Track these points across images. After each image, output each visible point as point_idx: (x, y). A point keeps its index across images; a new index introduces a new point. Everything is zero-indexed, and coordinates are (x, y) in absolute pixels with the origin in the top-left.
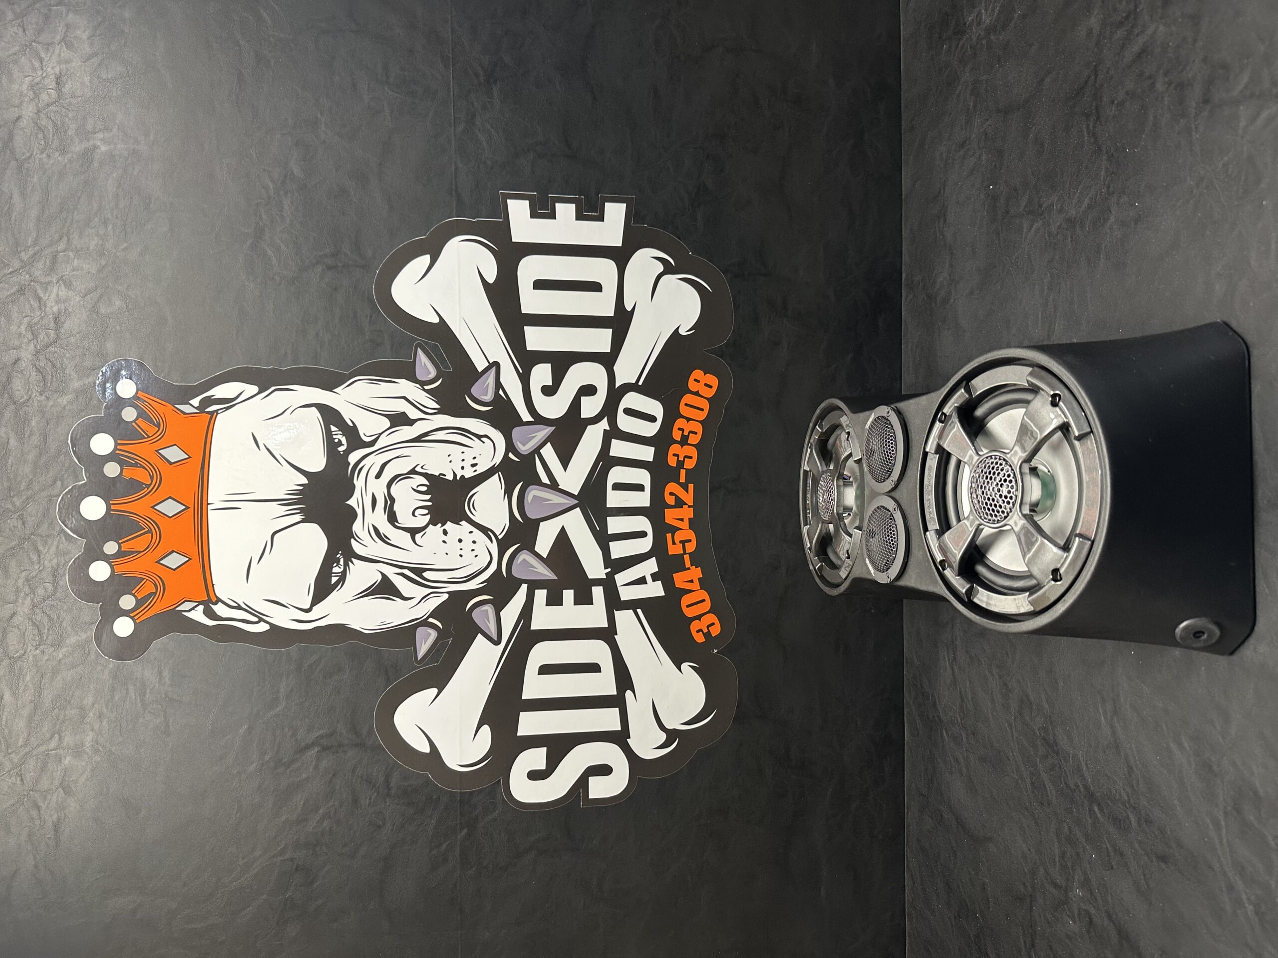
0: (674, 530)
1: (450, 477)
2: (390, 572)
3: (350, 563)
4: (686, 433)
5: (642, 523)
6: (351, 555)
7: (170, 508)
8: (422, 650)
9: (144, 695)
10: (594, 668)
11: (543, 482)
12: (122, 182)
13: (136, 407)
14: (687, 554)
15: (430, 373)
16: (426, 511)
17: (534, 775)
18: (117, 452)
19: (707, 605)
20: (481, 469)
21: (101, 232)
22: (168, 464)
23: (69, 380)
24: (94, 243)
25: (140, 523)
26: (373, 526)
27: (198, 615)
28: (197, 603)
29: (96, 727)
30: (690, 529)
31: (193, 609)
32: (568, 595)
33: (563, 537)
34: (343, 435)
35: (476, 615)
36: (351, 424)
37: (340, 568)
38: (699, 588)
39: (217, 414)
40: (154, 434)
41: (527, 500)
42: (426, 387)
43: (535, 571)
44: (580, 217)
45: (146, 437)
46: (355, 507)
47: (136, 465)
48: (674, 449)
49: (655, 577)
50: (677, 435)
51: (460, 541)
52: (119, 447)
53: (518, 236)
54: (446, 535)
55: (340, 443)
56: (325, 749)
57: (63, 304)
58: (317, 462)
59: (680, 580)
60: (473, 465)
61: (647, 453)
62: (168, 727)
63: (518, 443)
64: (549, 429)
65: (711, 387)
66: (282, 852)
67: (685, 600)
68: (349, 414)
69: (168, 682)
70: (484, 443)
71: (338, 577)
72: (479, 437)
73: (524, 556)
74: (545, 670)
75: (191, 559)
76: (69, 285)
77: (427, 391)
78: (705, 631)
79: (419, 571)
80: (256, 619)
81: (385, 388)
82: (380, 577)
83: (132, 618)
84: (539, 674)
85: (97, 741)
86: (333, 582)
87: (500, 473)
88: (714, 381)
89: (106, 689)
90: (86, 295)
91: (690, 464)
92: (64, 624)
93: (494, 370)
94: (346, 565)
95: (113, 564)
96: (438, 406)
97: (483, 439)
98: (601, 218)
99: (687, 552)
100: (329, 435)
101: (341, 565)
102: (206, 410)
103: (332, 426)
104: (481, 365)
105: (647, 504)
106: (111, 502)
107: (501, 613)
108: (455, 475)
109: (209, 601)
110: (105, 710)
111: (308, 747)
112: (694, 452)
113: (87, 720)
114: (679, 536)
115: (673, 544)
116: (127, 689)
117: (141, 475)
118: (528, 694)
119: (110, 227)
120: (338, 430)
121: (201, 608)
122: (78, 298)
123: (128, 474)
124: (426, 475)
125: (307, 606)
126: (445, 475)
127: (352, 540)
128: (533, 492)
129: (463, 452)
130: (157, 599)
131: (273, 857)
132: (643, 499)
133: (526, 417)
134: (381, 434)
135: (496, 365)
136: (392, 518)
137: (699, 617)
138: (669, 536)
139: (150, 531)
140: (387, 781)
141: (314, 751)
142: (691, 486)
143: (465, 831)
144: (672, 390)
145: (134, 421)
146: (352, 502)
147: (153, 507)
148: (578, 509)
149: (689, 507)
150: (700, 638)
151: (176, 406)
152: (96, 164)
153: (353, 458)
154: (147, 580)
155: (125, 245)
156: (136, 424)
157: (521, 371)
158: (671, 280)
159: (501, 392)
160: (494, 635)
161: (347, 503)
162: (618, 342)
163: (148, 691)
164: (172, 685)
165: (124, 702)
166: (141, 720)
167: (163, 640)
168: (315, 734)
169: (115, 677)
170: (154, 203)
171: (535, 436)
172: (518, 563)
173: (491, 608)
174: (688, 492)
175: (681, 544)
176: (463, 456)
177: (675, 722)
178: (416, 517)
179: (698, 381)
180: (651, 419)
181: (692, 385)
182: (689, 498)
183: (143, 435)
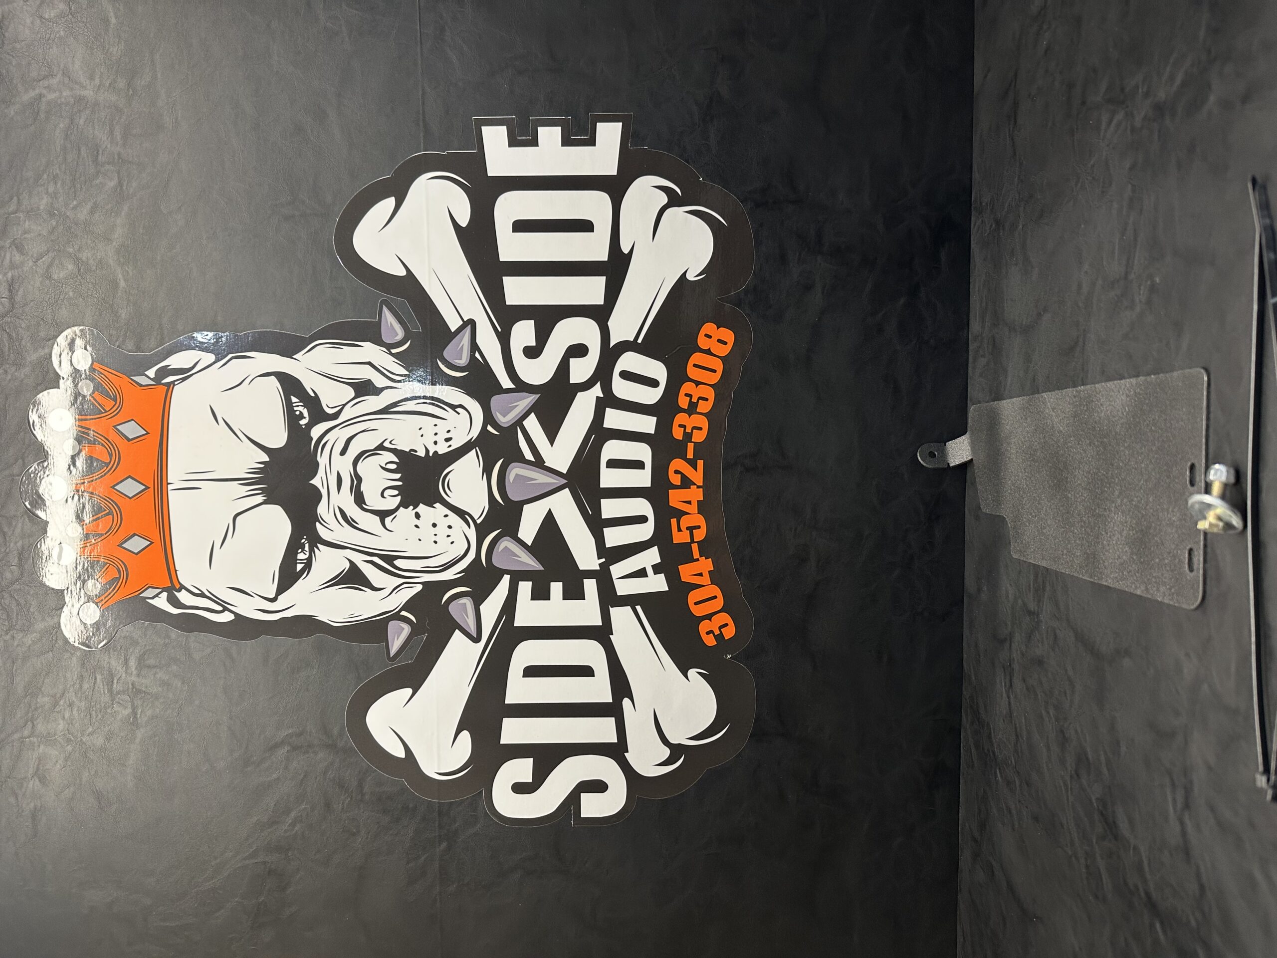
0: (679, 514)
1: (421, 453)
2: (359, 559)
3: (315, 549)
4: (694, 400)
5: (642, 507)
6: (316, 540)
7: (130, 488)
8: (395, 645)
9: (112, 685)
10: (586, 671)
11: (527, 458)
12: (69, 133)
13: (92, 380)
14: (696, 542)
15: (398, 335)
16: (396, 492)
17: (520, 788)
19: (719, 603)
20: (456, 444)
21: (51, 190)
22: (125, 440)
23: (26, 351)
24: (44, 202)
25: (101, 504)
26: (340, 510)
27: (162, 602)
28: (161, 590)
29: (67, 716)
30: (698, 513)
31: (157, 596)
32: (556, 588)
33: (549, 521)
34: (304, 406)
35: (453, 609)
36: (313, 395)
37: (305, 554)
38: (710, 583)
39: (174, 385)
40: (111, 409)
41: (509, 479)
42: (393, 351)
43: (518, 560)
44: (567, 141)
45: (103, 411)
46: (319, 486)
47: (94, 442)
48: (681, 418)
49: (657, 569)
50: (683, 402)
51: (434, 525)
52: (77, 423)
53: (494, 169)
54: (419, 519)
55: (301, 416)
56: (295, 748)
57: (16, 271)
58: (278, 438)
59: (686, 572)
60: (447, 440)
61: (647, 424)
62: (137, 719)
63: (498, 414)
64: (532, 397)
65: (725, 343)
66: (254, 855)
67: (693, 596)
68: (310, 383)
69: (135, 672)
70: (459, 414)
71: (303, 565)
72: (454, 407)
73: (506, 543)
74: (531, 672)
75: (153, 543)
76: (20, 248)
77: (394, 355)
78: (717, 632)
79: (390, 559)
80: (220, 608)
81: (349, 353)
82: (347, 565)
83: (97, 604)
84: (523, 677)
85: (68, 730)
86: (298, 570)
87: (477, 448)
88: (728, 335)
89: (75, 678)
90: (38, 260)
91: (699, 437)
92: (32, 610)
93: (468, 330)
94: (312, 551)
96: (407, 373)
97: (458, 410)
98: (592, 142)
99: (695, 541)
100: (289, 408)
101: (306, 551)
102: (163, 382)
103: (292, 397)
104: (454, 323)
105: (647, 483)
107: (482, 608)
108: (427, 451)
109: (173, 588)
110: (74, 699)
111: (276, 746)
112: (704, 423)
113: (57, 709)
114: (685, 522)
115: (678, 531)
116: (95, 679)
117: (100, 453)
118: (511, 698)
119: (59, 183)
120: (298, 401)
121: (165, 595)
122: (31, 263)
123: (87, 451)
124: (395, 451)
125: (272, 596)
126: (416, 452)
127: (317, 524)
128: (515, 471)
129: (436, 425)
130: (121, 584)
131: (245, 859)
132: (643, 478)
133: (506, 383)
134: (344, 405)
135: (472, 323)
136: (360, 500)
137: (709, 617)
138: (674, 521)
139: (110, 513)
140: (360, 785)
141: (283, 751)
142: (700, 463)
143: (444, 845)
144: (678, 348)
145: (91, 395)
146: (316, 482)
147: (113, 487)
148: (567, 490)
149: (698, 487)
150: (710, 641)
151: (131, 377)
152: (42, 116)
153: (317, 431)
154: (110, 564)
155: (75, 203)
156: (93, 397)
157: (500, 330)
158: (677, 213)
159: (477, 355)
160: (473, 632)
161: (311, 482)
162: (613, 292)
163: (115, 681)
164: (138, 675)
165: (93, 691)
166: (109, 711)
167: (129, 628)
168: (283, 733)
169: (83, 665)
170: (102, 154)
171: (517, 405)
172: (500, 550)
173: (470, 601)
174: (696, 470)
175: (688, 531)
176: (436, 430)
177: (680, 736)
178: (385, 498)
179: (710, 337)
180: (653, 383)
181: (702, 342)
182: (697, 477)
183: (100, 410)
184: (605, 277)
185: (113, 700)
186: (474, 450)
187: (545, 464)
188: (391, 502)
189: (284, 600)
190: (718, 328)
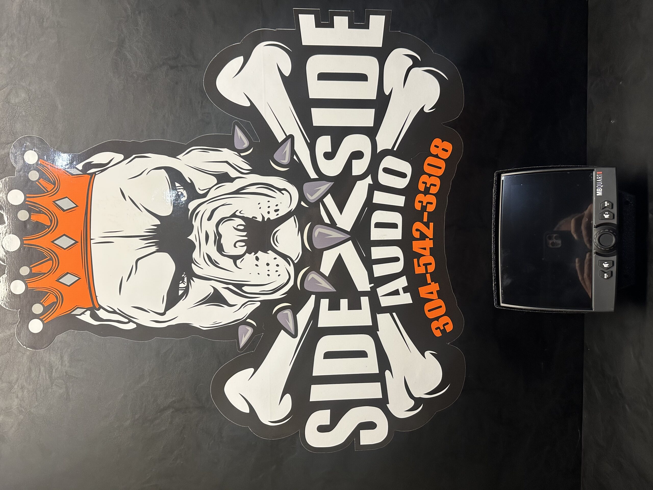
0: (419, 256)
1: (260, 219)
2: (220, 287)
3: (191, 281)
4: (428, 186)
5: (396, 251)
6: (192, 275)
7: (65, 242)
8: (243, 341)
9: (52, 374)
10: (362, 354)
11: (326, 222)
12: (22, 6)
13: (38, 171)
14: (429, 273)
15: (245, 144)
16: (244, 244)
17: (322, 429)
18: (26, 203)
19: (443, 310)
20: (282, 213)
21: (9, 44)
22: (62, 211)
24: (5, 52)
25: (44, 253)
26: (207, 255)
27: (86, 318)
28: (86, 309)
29: (20, 395)
30: (430, 255)
31: (83, 313)
32: (344, 303)
33: (340, 262)
34: (184, 189)
35: (280, 317)
36: (189, 182)
37: (185, 284)
38: (438, 298)
39: (96, 175)
40: (52, 190)
41: (315, 235)
42: (242, 154)
43: (320, 286)
44: (351, 26)
45: (46, 192)
46: (194, 240)
47: (40, 212)
48: (420, 197)
49: (405, 290)
50: (421, 187)
51: (268, 264)
52: (27, 199)
53: (306, 41)
54: (258, 261)
55: (182, 195)
56: (177, 410)
58: (167, 209)
59: (423, 292)
60: (276, 211)
61: (400, 201)
62: (69, 395)
63: (308, 194)
64: (329, 184)
65: (447, 151)
66: (149, 481)
67: (428, 306)
68: (188, 174)
69: (68, 365)
70: (283, 194)
71: (183, 291)
72: (280, 190)
73: (313, 275)
74: (329, 355)
75: (81, 278)
77: (242, 157)
78: (442, 328)
79: (239, 286)
80: (127, 321)
81: (213, 155)
82: (212, 291)
83: (41, 320)
84: (324, 358)
85: (20, 405)
86: (180, 294)
87: (295, 216)
88: (449, 146)
89: (25, 369)
91: (431, 208)
93: (289, 141)
94: (189, 282)
95: (27, 282)
96: (250, 168)
97: (283, 192)
98: (366, 26)
99: (428, 272)
100: (174, 190)
101: (186, 282)
102: (88, 172)
103: (176, 183)
104: (280, 137)
105: (399, 237)
106: (23, 239)
107: (298, 316)
108: (263, 218)
109: (94, 308)
110: (25, 384)
111: (165, 409)
112: (433, 200)
113: (13, 391)
114: (423, 260)
115: (418, 267)
116: (40, 369)
117: (43, 219)
118: (317, 372)
119: (16, 40)
120: (180, 185)
121: (88, 313)
123: (35, 218)
124: (243, 218)
125: (162, 311)
126: (256, 218)
127: (193, 264)
128: (319, 230)
129: (269, 201)
130: (58, 307)
131: (143, 483)
132: (397, 234)
133: (313, 175)
134: (210, 189)
135: (291, 138)
136: (220, 249)
137: (437, 319)
138: (415, 260)
139: (51, 259)
140: (220, 432)
141: (169, 412)
142: (431, 225)
143: (274, 467)
144: (418, 154)
145: (37, 181)
146: (192, 237)
147: (53, 242)
148: (350, 242)
149: (430, 239)
150: (438, 334)
151: (66, 169)
153: (192, 205)
154: (51, 293)
155: (27, 53)
156: (39, 182)
157: (309, 142)
158: (418, 72)
159: (295, 157)
160: (292, 331)
161: (188, 238)
162: (379, 119)
163: (54, 371)
164: (70, 367)
165: (38, 378)
166: (50, 390)
167: (63, 335)
168: (170, 400)
169: (31, 361)
170: (46, 21)
171: (320, 189)
172: (309, 280)
173: (290, 312)
174: (429, 229)
175: (424, 266)
176: (269, 204)
177: (420, 393)
178: (237, 248)
179: (438, 147)
180: (403, 175)
181: (433, 150)
182: (430, 233)
183: (44, 190)
184: (374, 110)
185: (52, 384)
186: (293, 217)
187: (337, 226)
188: (241, 250)
189: (170, 314)
190: (442, 142)
